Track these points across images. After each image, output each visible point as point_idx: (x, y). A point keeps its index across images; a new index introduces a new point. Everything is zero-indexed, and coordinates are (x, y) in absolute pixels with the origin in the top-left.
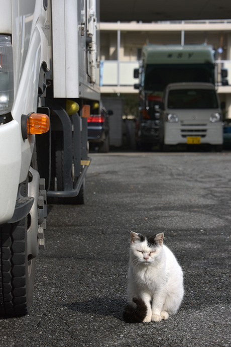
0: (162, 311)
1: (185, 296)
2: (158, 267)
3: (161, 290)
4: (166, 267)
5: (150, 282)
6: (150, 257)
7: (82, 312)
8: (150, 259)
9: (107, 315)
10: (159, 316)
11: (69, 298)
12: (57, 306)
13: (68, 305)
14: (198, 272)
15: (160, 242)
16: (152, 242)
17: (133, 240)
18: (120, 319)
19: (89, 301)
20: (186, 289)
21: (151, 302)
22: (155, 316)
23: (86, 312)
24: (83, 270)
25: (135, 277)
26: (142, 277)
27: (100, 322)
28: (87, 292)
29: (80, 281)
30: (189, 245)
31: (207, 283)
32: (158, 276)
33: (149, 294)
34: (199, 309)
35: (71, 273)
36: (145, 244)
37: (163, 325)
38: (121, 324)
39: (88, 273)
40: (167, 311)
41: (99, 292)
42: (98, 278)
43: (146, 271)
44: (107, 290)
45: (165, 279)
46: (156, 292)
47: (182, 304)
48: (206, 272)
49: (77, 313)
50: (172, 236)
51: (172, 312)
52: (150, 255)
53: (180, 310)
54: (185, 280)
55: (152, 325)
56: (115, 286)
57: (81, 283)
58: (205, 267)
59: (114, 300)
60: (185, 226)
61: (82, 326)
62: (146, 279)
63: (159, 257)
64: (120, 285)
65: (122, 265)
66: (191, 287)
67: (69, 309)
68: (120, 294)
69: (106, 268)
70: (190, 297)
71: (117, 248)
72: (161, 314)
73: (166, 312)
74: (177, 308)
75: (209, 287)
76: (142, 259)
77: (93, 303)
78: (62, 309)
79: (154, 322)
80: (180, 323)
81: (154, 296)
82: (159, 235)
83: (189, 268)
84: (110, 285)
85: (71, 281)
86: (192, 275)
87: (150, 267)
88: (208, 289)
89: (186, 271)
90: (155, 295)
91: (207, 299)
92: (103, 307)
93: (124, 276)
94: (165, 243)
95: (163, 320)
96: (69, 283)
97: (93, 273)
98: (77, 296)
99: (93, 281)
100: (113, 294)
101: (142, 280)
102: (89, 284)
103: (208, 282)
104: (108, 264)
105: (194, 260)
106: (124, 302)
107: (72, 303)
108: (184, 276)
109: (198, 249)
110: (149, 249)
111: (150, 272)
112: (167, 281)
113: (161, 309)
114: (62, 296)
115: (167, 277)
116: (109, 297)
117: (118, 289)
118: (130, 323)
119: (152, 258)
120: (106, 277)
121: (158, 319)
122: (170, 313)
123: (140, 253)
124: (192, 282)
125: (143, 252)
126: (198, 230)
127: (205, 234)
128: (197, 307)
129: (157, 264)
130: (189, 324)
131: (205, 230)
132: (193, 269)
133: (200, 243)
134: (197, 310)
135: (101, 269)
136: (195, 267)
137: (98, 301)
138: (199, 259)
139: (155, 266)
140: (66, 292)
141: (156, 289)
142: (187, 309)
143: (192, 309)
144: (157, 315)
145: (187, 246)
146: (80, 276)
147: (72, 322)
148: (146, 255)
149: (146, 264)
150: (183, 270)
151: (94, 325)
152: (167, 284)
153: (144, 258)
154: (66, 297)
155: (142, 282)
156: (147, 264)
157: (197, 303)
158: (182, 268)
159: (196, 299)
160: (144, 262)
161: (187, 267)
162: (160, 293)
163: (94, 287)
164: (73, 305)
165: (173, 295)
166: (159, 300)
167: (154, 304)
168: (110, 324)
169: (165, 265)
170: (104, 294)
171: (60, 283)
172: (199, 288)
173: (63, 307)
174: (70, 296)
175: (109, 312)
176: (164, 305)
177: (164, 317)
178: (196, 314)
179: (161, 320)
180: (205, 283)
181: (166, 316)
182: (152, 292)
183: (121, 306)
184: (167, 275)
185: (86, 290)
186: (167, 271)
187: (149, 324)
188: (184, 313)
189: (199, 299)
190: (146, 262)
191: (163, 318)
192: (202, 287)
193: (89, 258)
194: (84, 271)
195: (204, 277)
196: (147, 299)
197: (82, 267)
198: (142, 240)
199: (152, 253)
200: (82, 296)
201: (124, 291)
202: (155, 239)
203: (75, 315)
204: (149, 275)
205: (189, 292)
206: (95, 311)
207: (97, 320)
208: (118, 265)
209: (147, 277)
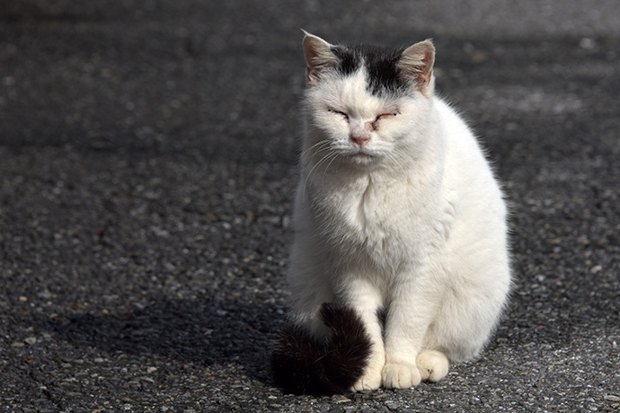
0: (424, 348)
1: (514, 296)
2: (415, 178)
3: (422, 269)
4: (445, 181)
5: (382, 235)
6: (374, 135)
7: (112, 351)
8: (375, 144)
9: (208, 363)
10: (410, 367)
11: (60, 302)
12: (10, 329)
13: (54, 326)
14: (566, 204)
15: (421, 82)
16: (387, 77)
17: (315, 69)
18: (260, 379)
19: (139, 313)
20: (519, 269)
21: (383, 317)
22: (396, 368)
23: (128, 352)
24: (115, 194)
25: (322, 218)
26: (352, 218)
27: (185, 389)
28: (129, 277)
29: (101, 235)
30: (533, 100)
31: (601, 247)
32: (414, 214)
33: (373, 284)
34: (568, 341)
35: (63, 205)
36: (357, 82)
37: (429, 399)
38: (264, 397)
39: (132, 206)
40: (444, 351)
41: (177, 278)
42: (174, 225)
43: (365, 196)
44: (208, 270)
45: (440, 227)
46: (403, 275)
47: (502, 323)
48: (599, 206)
49: (91, 356)
50: (467, 66)
51: (460, 351)
52: (374, 127)
53: (494, 344)
54: (513, 235)
55: (383, 400)
56: (240, 258)
57: (104, 244)
58: (594, 183)
59: (236, 309)
60: (518, 26)
61: (112, 402)
62: (365, 222)
63: (412, 138)
64: (259, 252)
65: (268, 179)
66: (538, 262)
67: (58, 339)
68: (262, 287)
69: (203, 188)
70: (534, 298)
71: (249, 113)
72: (418, 360)
73: (437, 353)
74: (483, 337)
75: (607, 259)
76: (343, 143)
77: (154, 320)
78: (32, 340)
79: (393, 389)
80: (493, 392)
81: (396, 293)
82: (416, 52)
83: (529, 187)
84: (223, 251)
85: (65, 236)
86: (542, 216)
87: (379, 177)
88: (605, 270)
89: (521, 199)
90: (400, 288)
91: (598, 307)
92: (193, 333)
93: (276, 220)
94: (441, 90)
95: (427, 381)
96: (58, 243)
97: (153, 206)
98: (92, 293)
99: (153, 238)
100: (233, 288)
101: (348, 229)
102: (136, 247)
103: (603, 241)
104: (210, 172)
105: (551, 158)
106: (275, 315)
107: (73, 321)
108: (513, 219)
109: (570, 115)
110: (370, 104)
111: (382, 196)
112: (447, 236)
113: (420, 343)
114: (30, 293)
115: (447, 217)
116: (220, 297)
117: (252, 268)
118: (298, 393)
119: (383, 138)
120: (203, 223)
121: (408, 377)
122: (455, 358)
123: (339, 118)
124: (544, 242)
125: (348, 114)
126: (571, 42)
127: (598, 57)
128: (561, 335)
129: (407, 166)
130: (527, 399)
131: (600, 40)
132: (549, 192)
133: (579, 93)
134: (557, 347)
135: (185, 194)
136: (555, 185)
137: (175, 313)
138: (572, 154)
139: (400, 172)
140: (48, 276)
141: (403, 265)
142: (520, 341)
143: (539, 341)
144: (402, 363)
145: (524, 106)
146: (100, 217)
147: (70, 389)
148: (361, 125)
149: (359, 160)
150: (509, 194)
151: (160, 402)
152: (449, 247)
153: (354, 139)
154: (46, 294)
155: (349, 236)
156: (366, 161)
157: (560, 320)
158: (505, 189)
159: (555, 306)
160: (352, 155)
161: (522, 186)
162: (421, 281)
163: (159, 260)
164: (74, 327)
165: (473, 291)
166: (414, 308)
167: (393, 323)
168: (222, 398)
169: (441, 172)
170: (198, 286)
171: (23, 243)
172: (568, 265)
173: (36, 334)
174: (62, 294)
175: (217, 352)
176: (432, 327)
177: (431, 372)
178: (556, 359)
179: (417, 381)
180: (594, 245)
181: (439, 367)
182: (384, 277)
183: (264, 331)
184: (448, 212)
185: (125, 270)
186: (448, 195)
187: (371, 396)
188: (508, 357)
189: (566, 306)
190: (362, 154)
191: (426, 375)
192: (581, 261)
193: (138, 150)
194: (116, 200)
195: (591, 222)
196: (365, 301)
197: (109, 183)
198: (347, 66)
199: (383, 122)
200: (113, 292)
201: (274, 276)
202: (400, 64)
203: (85, 365)
204: (376, 208)
205: (531, 278)
206: (161, 349)
207: (170, 383)
208: (253, 178)
209: (371, 215)
